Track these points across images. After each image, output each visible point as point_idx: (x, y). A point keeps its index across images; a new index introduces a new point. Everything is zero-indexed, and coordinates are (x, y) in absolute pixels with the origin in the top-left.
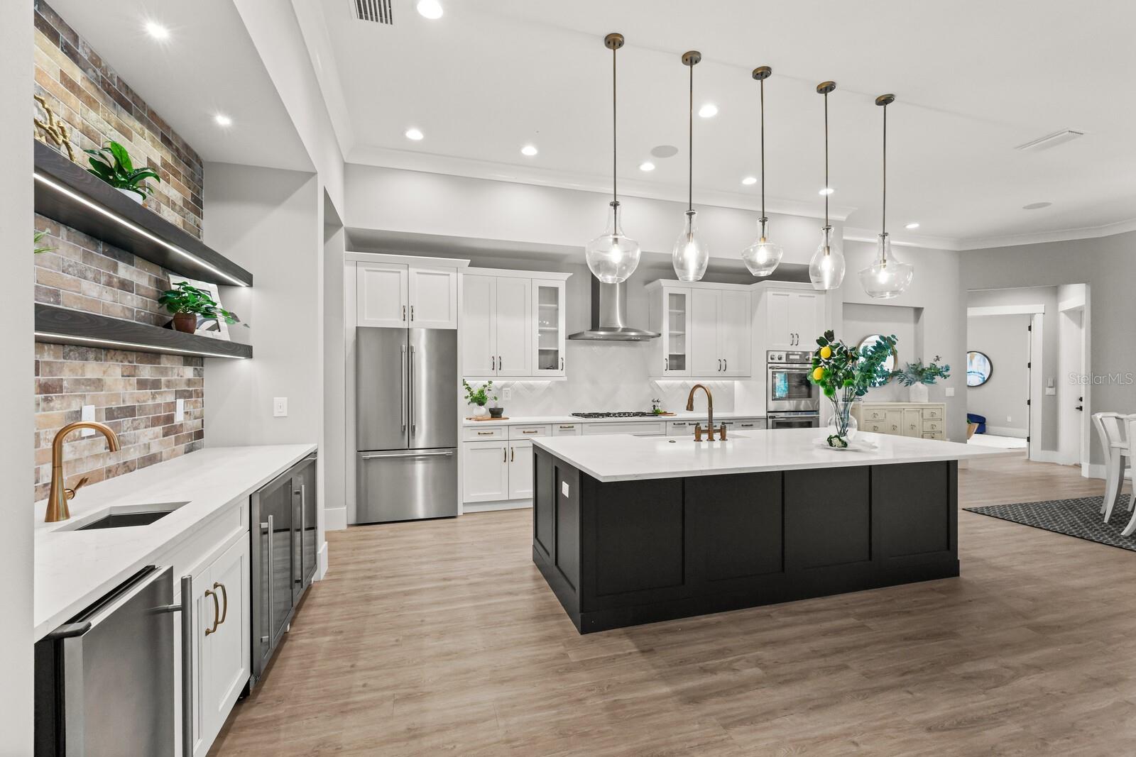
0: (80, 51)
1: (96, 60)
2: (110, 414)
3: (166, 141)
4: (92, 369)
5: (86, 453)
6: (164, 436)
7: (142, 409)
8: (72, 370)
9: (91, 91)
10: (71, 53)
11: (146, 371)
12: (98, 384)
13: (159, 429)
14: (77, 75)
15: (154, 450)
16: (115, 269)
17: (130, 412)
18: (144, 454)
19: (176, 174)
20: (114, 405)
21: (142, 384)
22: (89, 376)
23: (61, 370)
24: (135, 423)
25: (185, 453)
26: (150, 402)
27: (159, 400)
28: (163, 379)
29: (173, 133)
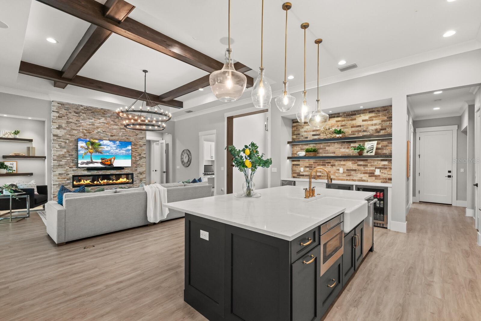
0: (340, 115)
1: (344, 113)
2: (347, 170)
3: (370, 112)
4: (342, 163)
5: (341, 176)
6: (369, 177)
7: (358, 170)
8: (337, 163)
9: (343, 119)
10: (338, 117)
11: (361, 163)
12: (344, 165)
13: (367, 175)
14: (339, 119)
15: (364, 178)
16: (350, 145)
17: (355, 170)
18: (359, 179)
19: (375, 117)
20: (349, 169)
21: (358, 165)
22: (341, 164)
23: (335, 162)
24: (356, 173)
25: (381, 182)
26: (363, 169)
27: (366, 169)
28: (369, 164)
29: (375, 108)
